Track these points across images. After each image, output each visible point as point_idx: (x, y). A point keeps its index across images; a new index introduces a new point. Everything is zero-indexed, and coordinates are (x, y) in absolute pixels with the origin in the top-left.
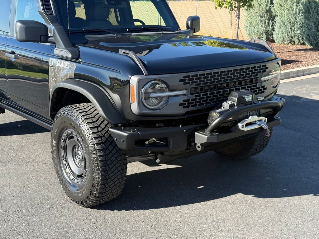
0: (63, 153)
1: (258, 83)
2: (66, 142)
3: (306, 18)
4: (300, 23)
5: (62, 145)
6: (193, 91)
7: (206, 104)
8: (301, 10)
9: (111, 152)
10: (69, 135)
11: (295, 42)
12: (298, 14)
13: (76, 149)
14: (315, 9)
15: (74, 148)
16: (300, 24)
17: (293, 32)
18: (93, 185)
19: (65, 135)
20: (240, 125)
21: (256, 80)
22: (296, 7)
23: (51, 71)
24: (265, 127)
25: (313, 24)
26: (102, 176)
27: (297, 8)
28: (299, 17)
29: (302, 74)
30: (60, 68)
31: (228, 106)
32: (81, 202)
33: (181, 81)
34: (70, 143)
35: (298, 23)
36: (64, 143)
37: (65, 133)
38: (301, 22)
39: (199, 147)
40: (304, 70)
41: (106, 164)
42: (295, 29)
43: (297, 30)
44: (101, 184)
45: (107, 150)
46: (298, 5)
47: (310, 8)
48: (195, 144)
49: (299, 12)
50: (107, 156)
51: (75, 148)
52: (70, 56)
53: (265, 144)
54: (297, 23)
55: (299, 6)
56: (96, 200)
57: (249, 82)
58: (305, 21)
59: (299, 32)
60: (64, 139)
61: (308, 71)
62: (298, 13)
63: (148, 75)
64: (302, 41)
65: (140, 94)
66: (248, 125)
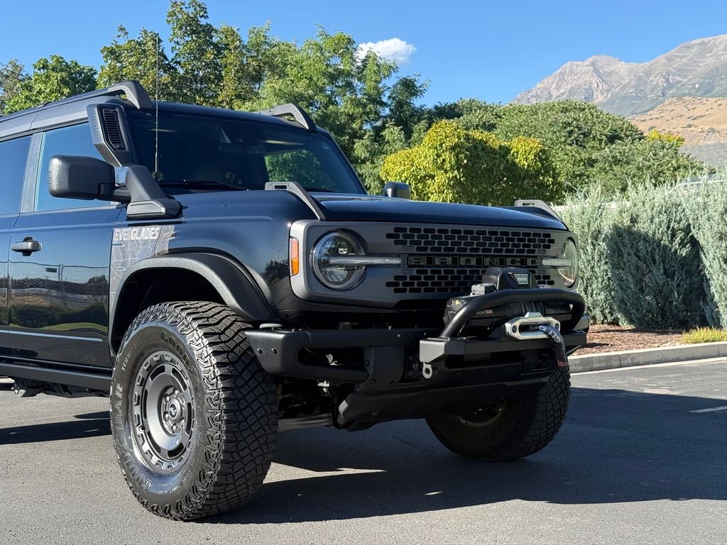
0: (137, 411)
1: (536, 267)
2: (145, 385)
3: (615, 266)
4: (603, 280)
5: (137, 392)
6: (413, 261)
7: (439, 290)
8: (602, 253)
9: (247, 383)
10: (155, 367)
11: (595, 320)
12: (598, 261)
13: (168, 398)
14: (631, 247)
15: (163, 395)
16: (602, 282)
17: (590, 298)
18: (207, 456)
19: (146, 368)
20: (508, 326)
21: (533, 262)
22: (592, 247)
23: (116, 253)
24: (558, 338)
25: (630, 276)
26: (227, 432)
27: (594, 249)
28: (599, 267)
29: (618, 363)
30: (138, 243)
31: (484, 289)
32: (178, 503)
33: (389, 236)
34: (154, 385)
35: (600, 280)
36: (142, 387)
37: (145, 363)
38: (605, 278)
39: (427, 371)
40: (622, 357)
41: (236, 408)
42: (595, 292)
43: (599, 294)
44: (225, 452)
45: (240, 378)
46: (595, 242)
47: (620, 245)
48: (421, 364)
49: (600, 258)
50: (239, 391)
51: (167, 395)
52: (163, 210)
53: (556, 422)
54: (597, 278)
55: (599, 245)
56: (211, 493)
57: (519, 262)
58: (613, 274)
59: (602, 296)
60: (143, 379)
61: (629, 359)
62: (596, 258)
63: (327, 220)
64: (611, 316)
65: (310, 256)
66: (524, 328)
